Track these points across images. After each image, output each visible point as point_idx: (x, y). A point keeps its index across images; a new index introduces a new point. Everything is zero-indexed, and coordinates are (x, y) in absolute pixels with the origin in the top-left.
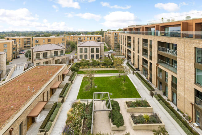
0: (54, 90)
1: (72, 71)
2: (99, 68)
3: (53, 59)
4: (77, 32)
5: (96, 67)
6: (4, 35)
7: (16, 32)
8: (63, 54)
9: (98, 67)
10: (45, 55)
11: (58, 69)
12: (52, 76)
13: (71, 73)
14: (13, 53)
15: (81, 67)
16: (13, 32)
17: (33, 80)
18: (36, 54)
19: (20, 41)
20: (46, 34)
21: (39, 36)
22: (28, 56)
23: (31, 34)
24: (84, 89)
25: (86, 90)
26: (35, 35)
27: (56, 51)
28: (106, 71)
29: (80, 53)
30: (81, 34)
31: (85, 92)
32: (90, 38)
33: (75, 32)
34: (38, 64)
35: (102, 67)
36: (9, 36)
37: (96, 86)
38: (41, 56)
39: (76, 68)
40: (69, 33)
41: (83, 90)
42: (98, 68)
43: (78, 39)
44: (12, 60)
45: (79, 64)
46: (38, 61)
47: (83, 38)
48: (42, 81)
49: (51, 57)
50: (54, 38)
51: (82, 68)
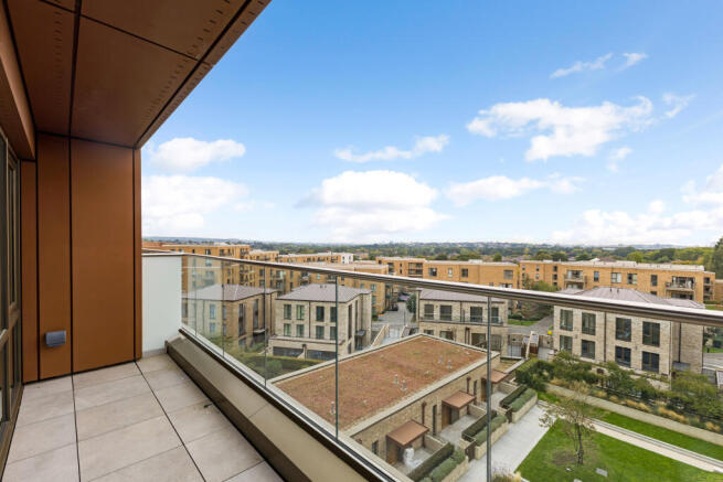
0: (454, 414)
1: (518, 381)
2: (646, 411)
3: (467, 329)
4: (578, 247)
5: (629, 402)
6: (377, 252)
7: (397, 245)
8: (497, 320)
9: (642, 405)
10: (446, 312)
11: (472, 360)
12: (450, 371)
13: (513, 386)
14: (387, 297)
15: (555, 380)
16: (392, 245)
17: (409, 367)
18: (426, 305)
19: (403, 269)
20: (464, 251)
21: (445, 258)
22: (412, 308)
23: (429, 250)
24: (549, 455)
25: (554, 462)
26: (436, 255)
27: (476, 305)
28: (684, 436)
29: (561, 328)
30: (594, 256)
31: (550, 465)
32: (630, 278)
33: (568, 250)
34: (430, 332)
35: (661, 410)
36: (385, 255)
37: (604, 468)
38: (437, 313)
39: (535, 375)
40: (540, 253)
41: (544, 456)
42: (640, 409)
43: (566, 277)
44: (383, 313)
45: (549, 368)
46: (429, 326)
47: (591, 275)
48: (426, 376)
49: (462, 320)
50: (479, 266)
51: (561, 385)
